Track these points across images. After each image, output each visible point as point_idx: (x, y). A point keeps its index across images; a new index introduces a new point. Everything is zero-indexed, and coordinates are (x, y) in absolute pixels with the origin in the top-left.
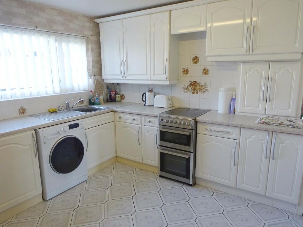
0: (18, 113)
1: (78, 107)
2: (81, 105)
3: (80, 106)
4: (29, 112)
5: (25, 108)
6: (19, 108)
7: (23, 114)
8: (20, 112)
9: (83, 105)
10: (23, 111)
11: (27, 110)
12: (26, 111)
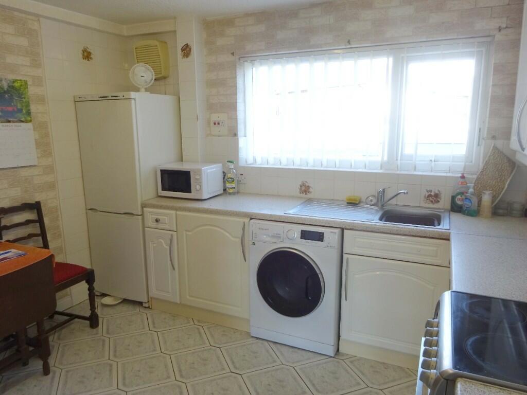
0: (298, 190)
1: (422, 207)
2: (431, 205)
3: (427, 205)
4: (314, 194)
5: (310, 185)
6: (300, 184)
7: (306, 194)
8: (301, 189)
9: (436, 206)
10: (305, 189)
11: (312, 188)
12: (311, 190)
